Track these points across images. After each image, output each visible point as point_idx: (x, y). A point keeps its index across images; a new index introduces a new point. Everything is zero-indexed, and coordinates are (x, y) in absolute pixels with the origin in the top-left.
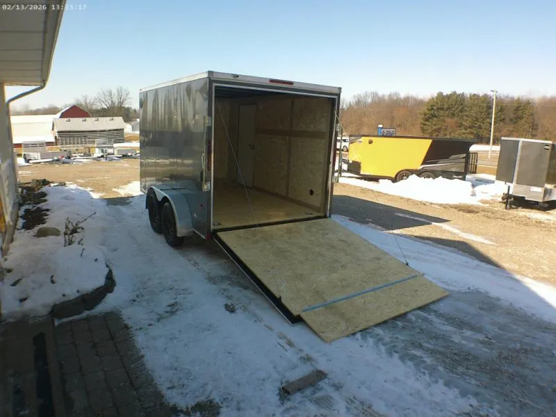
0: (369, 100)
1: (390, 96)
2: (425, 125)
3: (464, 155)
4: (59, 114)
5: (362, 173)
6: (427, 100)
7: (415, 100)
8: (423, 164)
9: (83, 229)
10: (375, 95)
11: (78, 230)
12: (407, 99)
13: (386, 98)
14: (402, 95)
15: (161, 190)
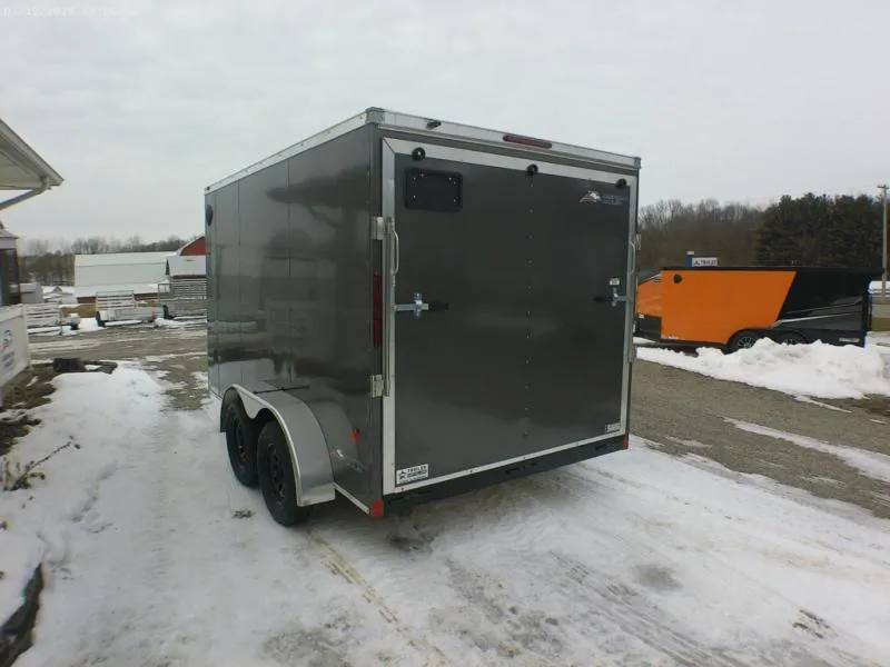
0: (668, 214)
1: (702, 207)
2: (764, 250)
3: (860, 299)
4: (180, 251)
5: (663, 337)
6: (764, 209)
7: (745, 211)
8: (780, 317)
9: (43, 477)
10: (676, 206)
11: (29, 481)
12: (730, 210)
13: (695, 209)
14: (722, 204)
15: (255, 393)
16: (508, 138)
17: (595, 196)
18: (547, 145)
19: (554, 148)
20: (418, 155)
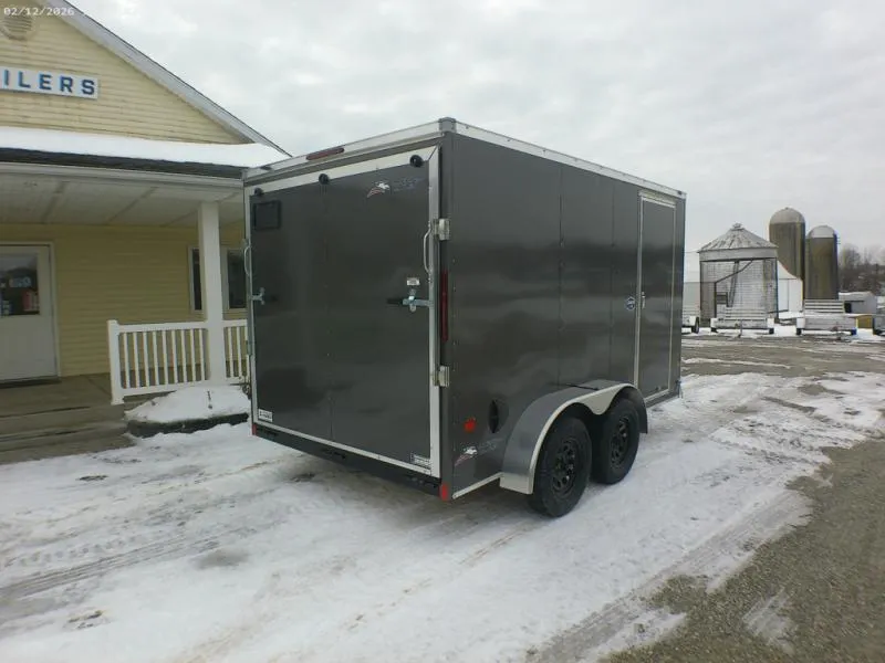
16: (310, 157)
17: (383, 186)
18: (340, 150)
19: (347, 150)
20: (259, 193)
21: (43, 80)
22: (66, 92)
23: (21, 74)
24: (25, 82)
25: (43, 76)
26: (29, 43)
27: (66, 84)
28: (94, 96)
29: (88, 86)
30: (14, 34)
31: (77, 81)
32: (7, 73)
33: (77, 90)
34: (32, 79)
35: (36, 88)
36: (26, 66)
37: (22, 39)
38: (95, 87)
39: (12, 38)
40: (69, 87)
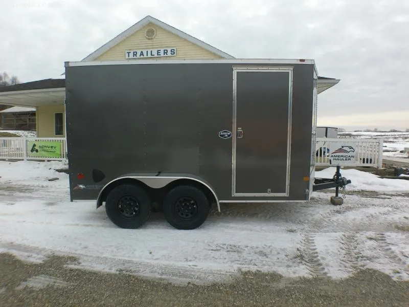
21: (158, 52)
22: (166, 55)
23: (151, 51)
24: (153, 54)
25: (158, 51)
26: (154, 40)
27: (166, 52)
28: (175, 55)
29: (173, 52)
30: (150, 38)
31: (169, 50)
32: (147, 52)
33: (169, 54)
34: (155, 53)
35: (156, 55)
36: (153, 48)
37: (152, 39)
38: (175, 51)
39: (149, 39)
40: (166, 53)
